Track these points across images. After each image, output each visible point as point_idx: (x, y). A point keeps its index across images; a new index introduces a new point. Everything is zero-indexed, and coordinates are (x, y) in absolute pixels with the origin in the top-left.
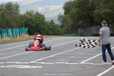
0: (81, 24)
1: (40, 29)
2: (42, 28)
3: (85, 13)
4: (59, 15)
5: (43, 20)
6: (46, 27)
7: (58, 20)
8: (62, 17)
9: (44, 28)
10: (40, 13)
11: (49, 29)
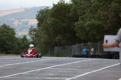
0: (59, 41)
1: (8, 47)
2: (10, 46)
3: (64, 25)
4: (30, 28)
5: (13, 36)
6: (15, 44)
7: (29, 35)
8: (35, 30)
9: (12, 47)
10: (9, 26)
11: (19, 48)
